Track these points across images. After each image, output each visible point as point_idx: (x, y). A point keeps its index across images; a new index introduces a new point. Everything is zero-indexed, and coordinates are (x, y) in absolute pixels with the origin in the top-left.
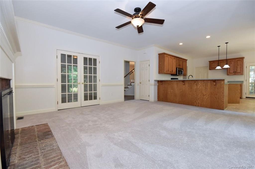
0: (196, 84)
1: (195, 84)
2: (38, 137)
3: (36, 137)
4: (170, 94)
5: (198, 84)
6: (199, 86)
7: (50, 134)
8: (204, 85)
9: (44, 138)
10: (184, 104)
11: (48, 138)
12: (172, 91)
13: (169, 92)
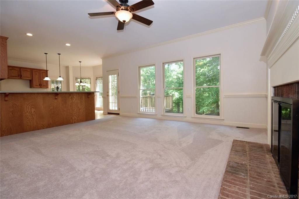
0: (72, 97)
1: (70, 97)
2: (247, 170)
3: (249, 173)
4: (30, 117)
5: (74, 97)
6: (75, 99)
7: (230, 167)
8: (79, 98)
9: (239, 165)
10: (57, 126)
11: (236, 162)
12: (33, 110)
13: (28, 114)
